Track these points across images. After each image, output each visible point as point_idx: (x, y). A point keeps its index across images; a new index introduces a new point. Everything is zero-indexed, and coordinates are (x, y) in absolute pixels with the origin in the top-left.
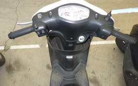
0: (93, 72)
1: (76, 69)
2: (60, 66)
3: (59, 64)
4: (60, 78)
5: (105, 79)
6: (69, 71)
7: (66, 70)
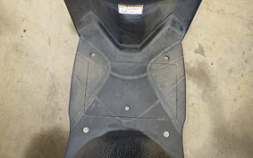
0: (201, 51)
1: (151, 46)
2: (102, 33)
3: (101, 25)
4: (100, 71)
5: (230, 71)
6: (131, 50)
7: (121, 49)
